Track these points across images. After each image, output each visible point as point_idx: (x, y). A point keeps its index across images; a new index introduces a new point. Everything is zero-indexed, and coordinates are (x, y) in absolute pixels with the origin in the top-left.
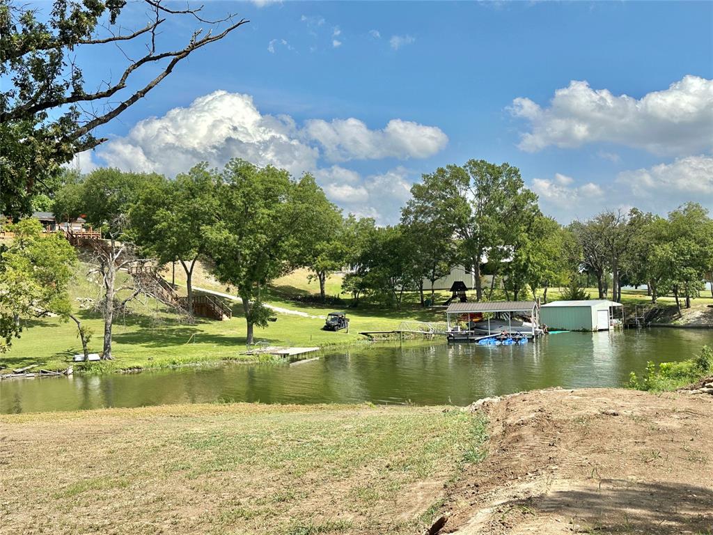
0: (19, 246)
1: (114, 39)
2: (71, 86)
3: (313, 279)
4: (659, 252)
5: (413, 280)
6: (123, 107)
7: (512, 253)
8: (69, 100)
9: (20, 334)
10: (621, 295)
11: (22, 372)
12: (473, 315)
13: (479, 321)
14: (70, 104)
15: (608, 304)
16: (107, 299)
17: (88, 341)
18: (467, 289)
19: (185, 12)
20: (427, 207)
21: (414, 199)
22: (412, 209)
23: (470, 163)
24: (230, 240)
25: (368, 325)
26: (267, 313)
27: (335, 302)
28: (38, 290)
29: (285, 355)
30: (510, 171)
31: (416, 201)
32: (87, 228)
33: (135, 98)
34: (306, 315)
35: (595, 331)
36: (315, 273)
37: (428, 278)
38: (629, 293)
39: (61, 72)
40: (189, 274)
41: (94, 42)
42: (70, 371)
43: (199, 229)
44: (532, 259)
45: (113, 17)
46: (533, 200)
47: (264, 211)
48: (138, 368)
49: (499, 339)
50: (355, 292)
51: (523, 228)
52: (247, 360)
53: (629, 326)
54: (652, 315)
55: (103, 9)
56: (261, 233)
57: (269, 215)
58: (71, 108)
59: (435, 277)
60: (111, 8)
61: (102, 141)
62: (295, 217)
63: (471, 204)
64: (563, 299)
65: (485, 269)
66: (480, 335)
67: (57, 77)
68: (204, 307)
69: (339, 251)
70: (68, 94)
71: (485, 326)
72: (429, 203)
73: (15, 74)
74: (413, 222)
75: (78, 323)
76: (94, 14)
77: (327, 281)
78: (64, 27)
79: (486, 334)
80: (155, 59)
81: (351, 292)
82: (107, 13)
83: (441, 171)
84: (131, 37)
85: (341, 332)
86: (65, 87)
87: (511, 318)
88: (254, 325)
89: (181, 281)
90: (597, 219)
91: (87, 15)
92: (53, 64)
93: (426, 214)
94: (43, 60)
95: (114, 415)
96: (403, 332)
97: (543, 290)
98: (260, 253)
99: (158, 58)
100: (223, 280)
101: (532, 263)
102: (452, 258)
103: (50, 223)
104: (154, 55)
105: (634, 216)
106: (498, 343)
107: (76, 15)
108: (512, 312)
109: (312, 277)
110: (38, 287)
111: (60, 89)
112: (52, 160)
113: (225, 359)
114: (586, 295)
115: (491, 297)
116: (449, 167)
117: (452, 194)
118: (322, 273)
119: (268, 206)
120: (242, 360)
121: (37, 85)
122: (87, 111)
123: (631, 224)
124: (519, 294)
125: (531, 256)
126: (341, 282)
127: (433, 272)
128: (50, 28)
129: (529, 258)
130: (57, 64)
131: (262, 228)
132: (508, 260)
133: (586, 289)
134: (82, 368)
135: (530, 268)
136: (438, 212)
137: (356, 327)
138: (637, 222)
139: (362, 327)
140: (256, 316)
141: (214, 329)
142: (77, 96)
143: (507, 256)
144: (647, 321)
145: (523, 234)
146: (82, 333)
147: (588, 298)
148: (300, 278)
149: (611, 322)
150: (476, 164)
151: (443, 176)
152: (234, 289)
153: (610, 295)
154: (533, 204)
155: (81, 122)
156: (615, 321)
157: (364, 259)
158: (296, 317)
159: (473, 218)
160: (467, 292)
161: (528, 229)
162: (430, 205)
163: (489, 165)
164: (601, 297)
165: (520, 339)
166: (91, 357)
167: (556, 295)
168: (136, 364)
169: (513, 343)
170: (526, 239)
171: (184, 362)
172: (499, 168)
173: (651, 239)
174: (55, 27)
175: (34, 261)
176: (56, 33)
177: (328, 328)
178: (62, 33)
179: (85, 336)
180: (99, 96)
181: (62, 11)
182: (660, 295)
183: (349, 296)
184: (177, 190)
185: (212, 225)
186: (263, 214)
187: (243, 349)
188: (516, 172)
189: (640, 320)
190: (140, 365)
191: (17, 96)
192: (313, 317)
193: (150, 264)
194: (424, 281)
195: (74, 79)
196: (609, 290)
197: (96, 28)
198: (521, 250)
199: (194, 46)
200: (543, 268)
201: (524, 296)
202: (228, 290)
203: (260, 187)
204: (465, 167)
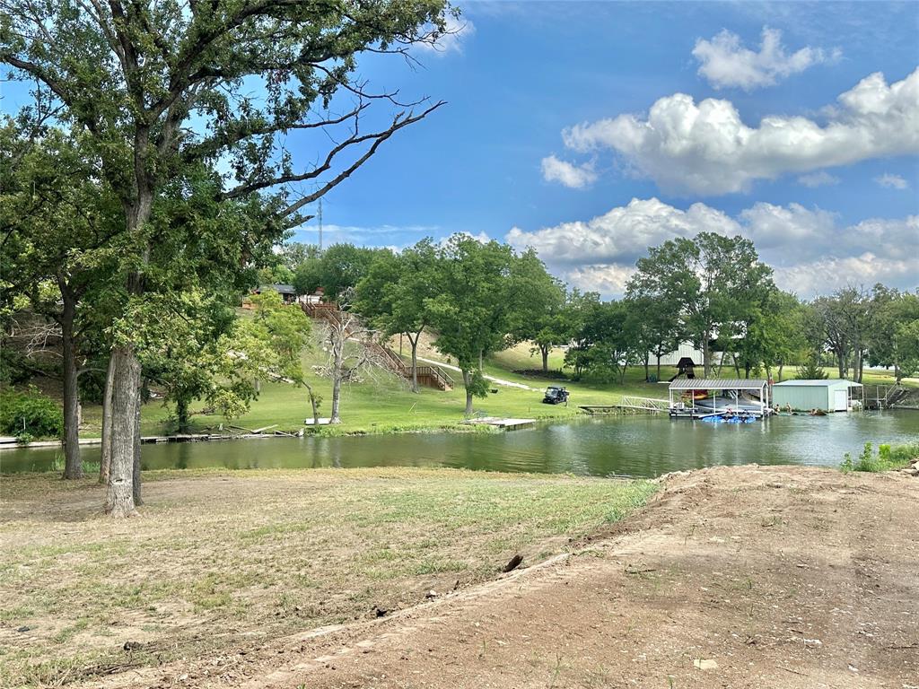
0: (260, 316)
1: (324, 123)
2: (281, 168)
3: (535, 352)
4: (904, 330)
5: (637, 355)
6: (330, 186)
7: (744, 329)
8: (279, 181)
9: (257, 397)
10: (863, 375)
11: (258, 433)
12: (697, 392)
13: (704, 399)
14: (280, 185)
15: (847, 384)
16: (336, 367)
17: (318, 406)
18: (695, 366)
19: (381, 97)
20: (654, 281)
21: (639, 273)
22: (637, 283)
23: (700, 236)
24: (451, 313)
25: (588, 400)
26: (486, 384)
27: (557, 375)
28: (274, 357)
29: (502, 426)
30: (744, 243)
31: (642, 275)
32: (324, 301)
33: (340, 179)
34: (526, 388)
35: (832, 412)
36: (538, 346)
37: (654, 354)
38: (874, 374)
39: (272, 155)
40: (414, 345)
41: (306, 126)
42: (301, 433)
43: (422, 302)
44: (766, 335)
45: (326, 102)
46: (767, 274)
47: (484, 284)
48: (362, 432)
49: (724, 418)
50: (578, 366)
51: (756, 303)
52: (464, 429)
53: (871, 407)
54: (897, 397)
55: (315, 96)
56: (482, 306)
57: (489, 289)
58: (282, 188)
59: (661, 353)
60: (324, 94)
61: (308, 218)
62: (514, 291)
63: (701, 279)
64: (798, 378)
65: (714, 346)
66: (705, 412)
67: (268, 159)
68: (428, 379)
69: (562, 325)
70: (278, 175)
71: (711, 404)
72: (655, 276)
73: (232, 157)
74: (639, 296)
75: (309, 389)
76: (307, 100)
77: (550, 355)
78: (278, 112)
79: (711, 412)
80: (357, 141)
81: (574, 366)
82: (320, 98)
83: (669, 244)
84: (339, 121)
85: (561, 405)
86: (276, 169)
87: (738, 396)
88: (473, 396)
89: (407, 352)
90: (838, 294)
91: (301, 101)
92: (264, 147)
93: (652, 287)
94: (255, 145)
95: (329, 474)
96: (625, 408)
97: (778, 368)
98: (480, 325)
99: (361, 140)
100: (445, 351)
101: (766, 340)
102: (679, 333)
103: (291, 295)
104: (357, 137)
105: (878, 291)
106: (723, 421)
107: (290, 101)
108: (739, 390)
109: (534, 350)
110: (275, 355)
111: (272, 171)
112: (263, 236)
113: (443, 427)
114: (825, 375)
115: (718, 375)
116: (677, 240)
117: (679, 267)
118: (544, 347)
119: (487, 280)
120: (459, 429)
121: (250, 167)
122: (296, 191)
123: (876, 300)
124: (751, 372)
125: (764, 332)
126: (563, 356)
127: (659, 348)
128: (266, 115)
129: (762, 333)
130: (268, 148)
131: (482, 301)
132: (740, 337)
133: (825, 368)
134: (312, 430)
135: (763, 344)
136: (665, 287)
137: (575, 401)
138: (882, 298)
139: (582, 401)
140: (476, 388)
141: (437, 399)
142: (287, 177)
143: (739, 332)
144: (889, 403)
145: (756, 309)
146: (312, 398)
147: (826, 378)
148: (524, 351)
149: (850, 403)
150: (706, 237)
151: (671, 249)
152: (454, 360)
153: (851, 375)
154: (767, 278)
155: (291, 201)
156: (854, 402)
157: (587, 332)
158: (518, 388)
159: (702, 293)
160: (694, 369)
161: (762, 304)
162: (657, 279)
163: (721, 238)
164: (842, 377)
165: (746, 418)
166: (321, 421)
167: (792, 375)
168: (360, 429)
169: (739, 421)
170: (760, 314)
171: (405, 428)
172: (732, 240)
173: (897, 316)
174: (270, 113)
175: (272, 331)
176: (271, 119)
177: (548, 400)
178: (277, 119)
179: (315, 400)
180: (307, 176)
181: (277, 98)
182: (904, 376)
183: (571, 370)
184: (405, 265)
185: (434, 298)
186: (483, 287)
187: (462, 418)
188: (750, 245)
189: (883, 402)
190: (364, 430)
191: (233, 177)
192: (534, 390)
193: (378, 335)
194: (650, 356)
195: (285, 161)
196: (849, 370)
197: (309, 113)
198: (753, 326)
199: (396, 127)
200: (778, 345)
201: (757, 374)
202: (449, 361)
203: (481, 262)
204: (694, 240)
